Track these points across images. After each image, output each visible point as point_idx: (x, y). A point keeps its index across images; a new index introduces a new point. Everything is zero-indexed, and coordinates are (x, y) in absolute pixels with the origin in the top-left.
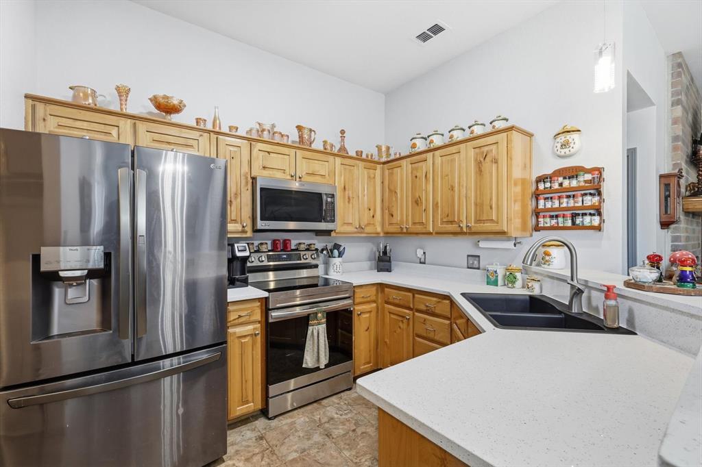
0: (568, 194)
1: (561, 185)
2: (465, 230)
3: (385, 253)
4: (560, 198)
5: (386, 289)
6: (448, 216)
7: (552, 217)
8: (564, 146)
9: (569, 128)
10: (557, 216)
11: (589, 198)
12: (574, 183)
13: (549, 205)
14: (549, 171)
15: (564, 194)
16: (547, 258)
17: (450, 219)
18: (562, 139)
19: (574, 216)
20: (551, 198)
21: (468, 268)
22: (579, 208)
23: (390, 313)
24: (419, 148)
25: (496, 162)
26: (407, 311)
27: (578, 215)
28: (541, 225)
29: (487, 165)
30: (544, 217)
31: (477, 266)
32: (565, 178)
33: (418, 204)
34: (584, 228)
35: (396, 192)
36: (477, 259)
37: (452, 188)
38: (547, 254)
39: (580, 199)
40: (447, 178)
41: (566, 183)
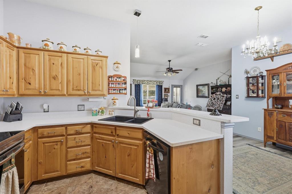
0: (118, 83)
1: (116, 80)
2: (87, 94)
3: (17, 108)
4: (116, 84)
5: (39, 130)
6: (77, 87)
7: (114, 90)
8: (117, 67)
9: (118, 62)
10: (115, 90)
11: (123, 85)
12: (120, 80)
13: (113, 86)
14: (112, 75)
15: (117, 83)
16: (115, 103)
17: (78, 88)
18: (116, 65)
19: (120, 90)
20: (113, 84)
21: (78, 111)
22: (121, 88)
23: (44, 143)
24: (50, 48)
25: (102, 68)
26: (61, 138)
27: (121, 90)
28: (110, 92)
29: (97, 68)
30: (111, 90)
31: (83, 109)
32: (117, 78)
33: (55, 79)
34: (122, 93)
35: (33, 69)
36: (83, 106)
37: (80, 74)
38: (114, 102)
39: (121, 85)
40: (76, 69)
41: (118, 79)
